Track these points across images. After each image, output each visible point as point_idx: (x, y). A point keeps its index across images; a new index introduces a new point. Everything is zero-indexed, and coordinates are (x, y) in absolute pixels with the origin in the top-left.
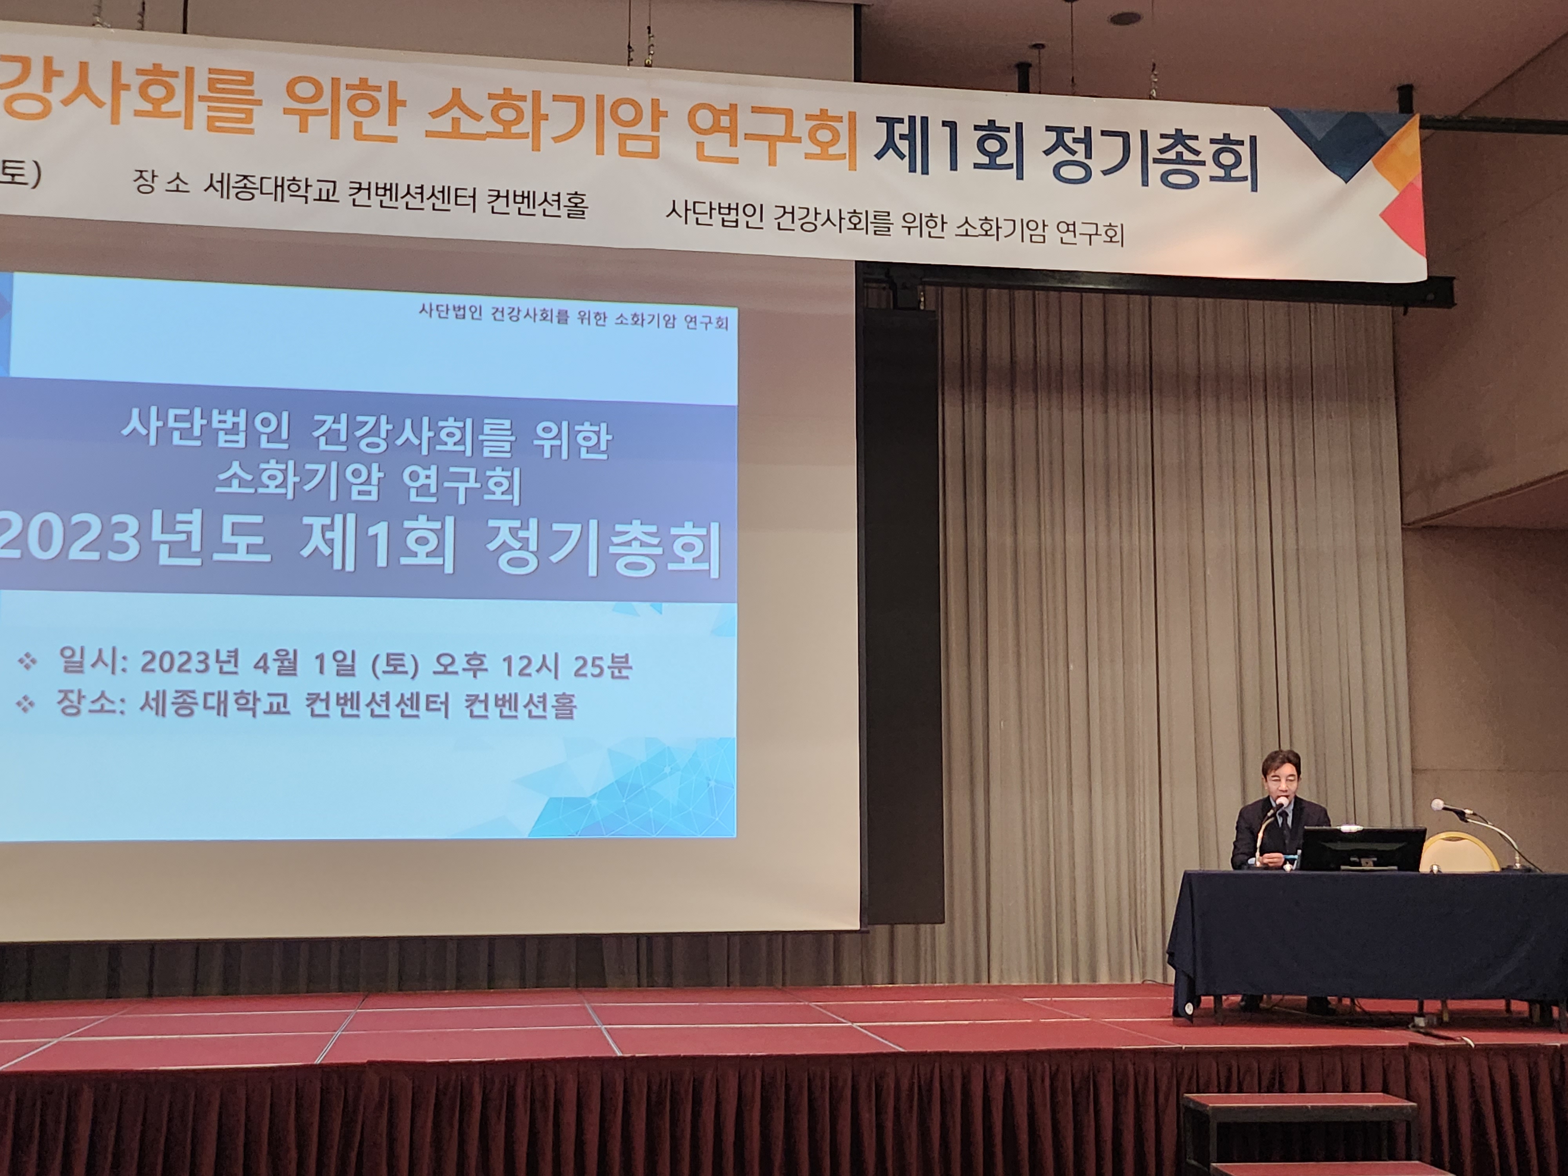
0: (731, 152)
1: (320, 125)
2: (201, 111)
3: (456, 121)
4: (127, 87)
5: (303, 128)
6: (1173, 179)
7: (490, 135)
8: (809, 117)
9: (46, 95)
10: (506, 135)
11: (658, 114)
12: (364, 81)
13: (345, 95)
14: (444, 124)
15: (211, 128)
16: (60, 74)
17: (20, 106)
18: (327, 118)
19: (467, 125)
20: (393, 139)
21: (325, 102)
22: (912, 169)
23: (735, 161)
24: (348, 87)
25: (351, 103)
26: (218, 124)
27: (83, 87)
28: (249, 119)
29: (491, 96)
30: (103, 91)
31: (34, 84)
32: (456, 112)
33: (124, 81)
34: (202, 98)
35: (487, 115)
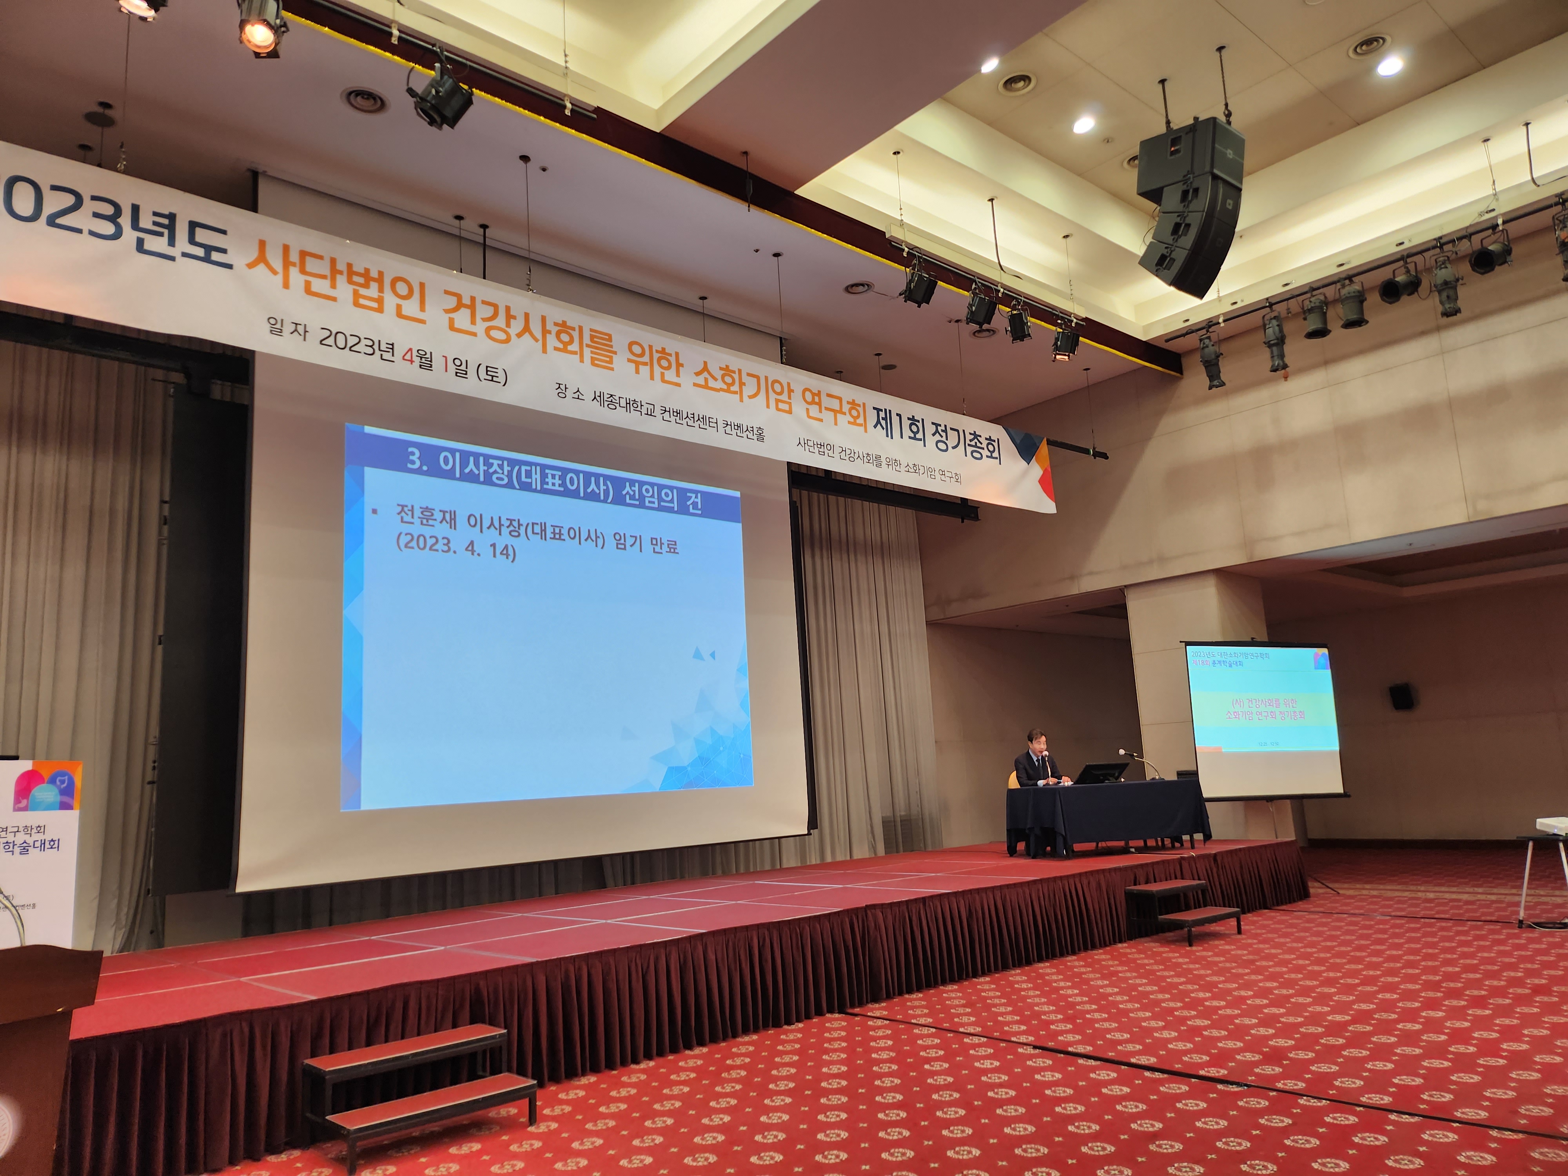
0: (820, 416)
1: (645, 370)
2: (587, 352)
3: (706, 380)
4: (550, 332)
5: (637, 372)
6: (975, 456)
7: (721, 389)
8: (848, 403)
9: (507, 329)
10: (728, 391)
11: (790, 391)
12: (660, 348)
13: (656, 356)
14: (700, 380)
15: (594, 364)
16: (514, 318)
17: (494, 333)
18: (648, 368)
19: (710, 382)
20: (678, 385)
21: (646, 359)
22: (887, 435)
23: (822, 420)
24: (657, 351)
25: (659, 359)
26: (596, 362)
27: (527, 329)
28: (611, 362)
29: (721, 369)
30: (537, 331)
31: (500, 321)
32: (706, 375)
33: (548, 328)
34: (588, 346)
35: (719, 378)
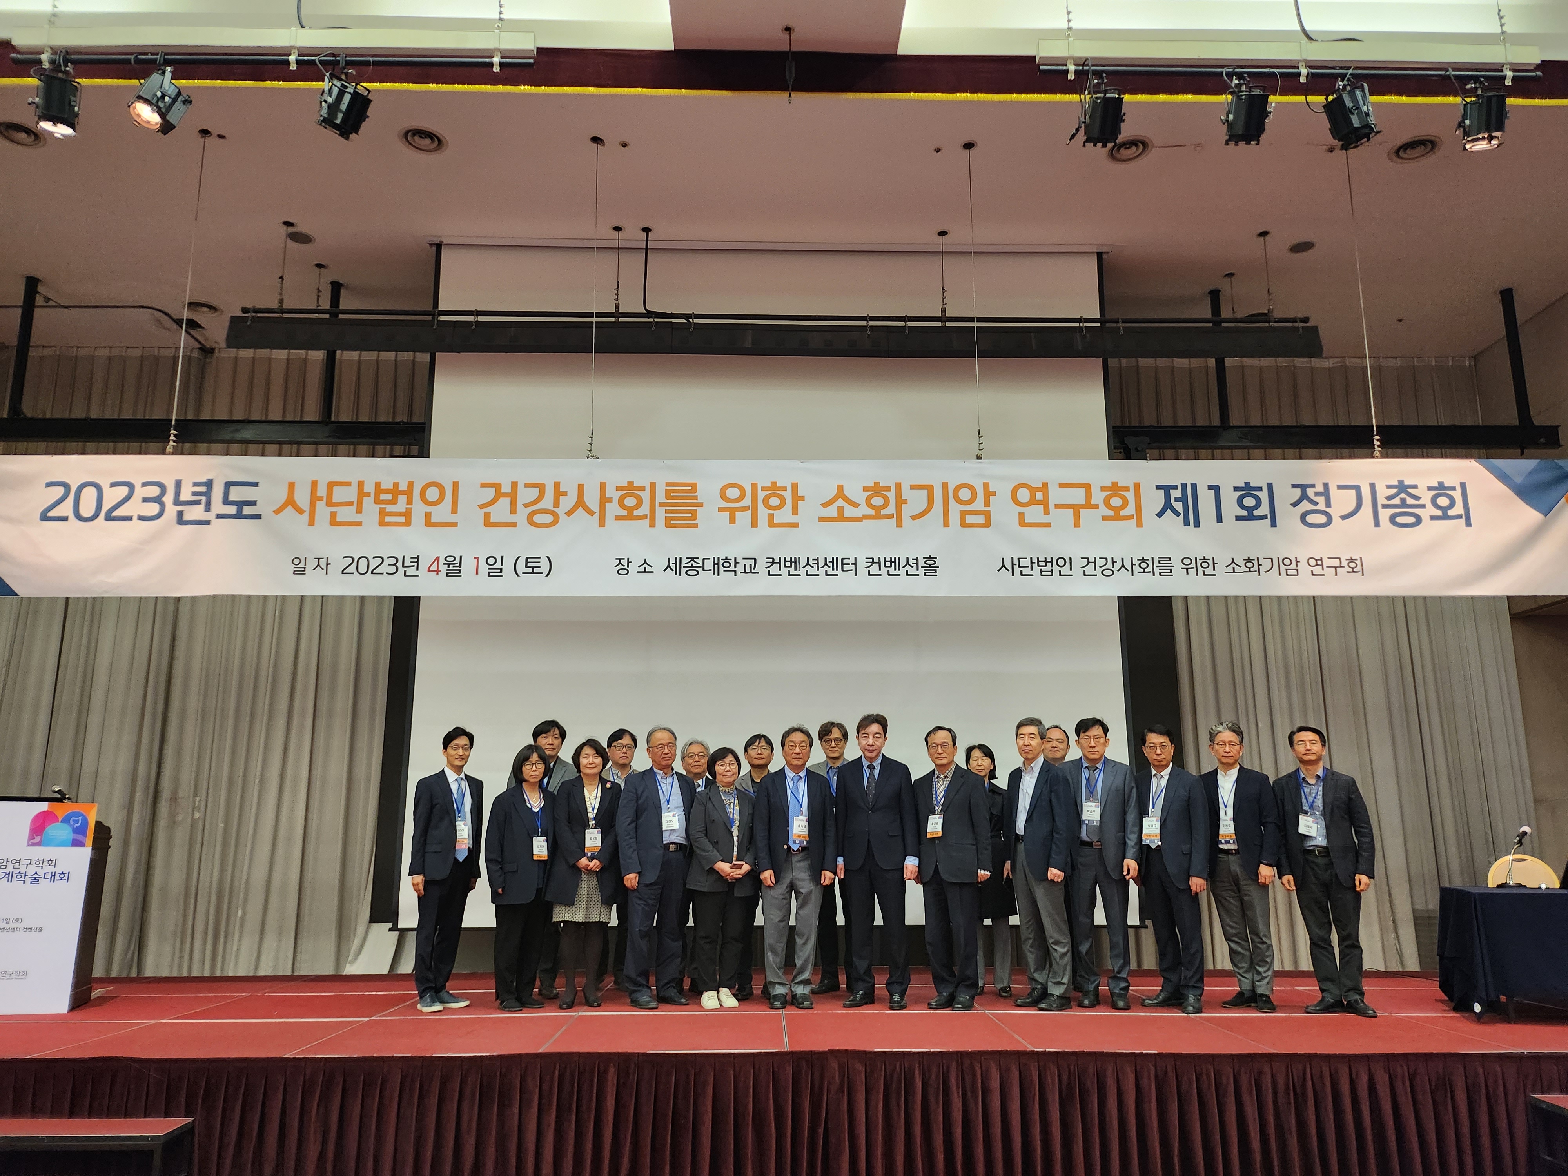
0: (1045, 519)
1: (744, 518)
2: (660, 513)
3: (840, 509)
4: (610, 500)
5: (732, 520)
6: (1399, 520)
7: (866, 517)
8: (1103, 489)
9: (555, 509)
10: (877, 516)
11: (989, 494)
12: (774, 484)
13: (761, 495)
14: (832, 511)
15: (668, 524)
16: (565, 494)
17: (538, 518)
18: (749, 513)
19: (849, 511)
20: (796, 525)
21: (747, 501)
22: (1187, 523)
23: (1048, 525)
24: (763, 489)
25: (766, 500)
27: (580, 503)
28: (694, 517)
29: (865, 489)
30: (594, 505)
31: (547, 502)
32: (840, 502)
33: (608, 496)
34: (661, 505)
35: (863, 503)
